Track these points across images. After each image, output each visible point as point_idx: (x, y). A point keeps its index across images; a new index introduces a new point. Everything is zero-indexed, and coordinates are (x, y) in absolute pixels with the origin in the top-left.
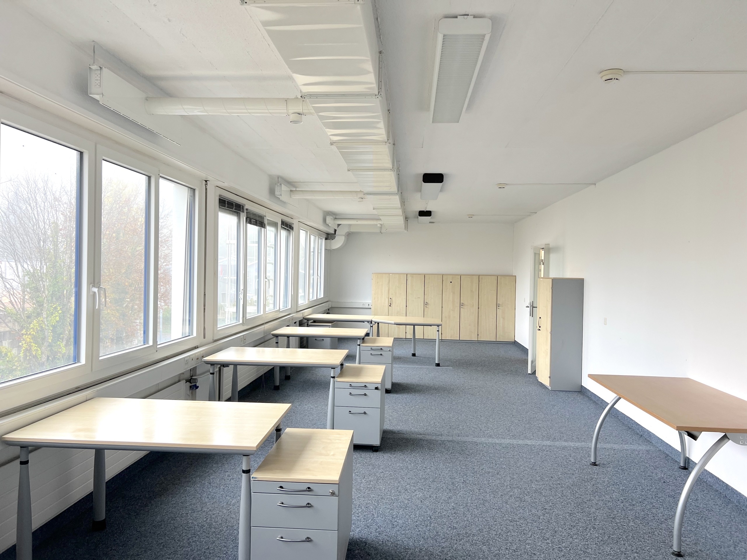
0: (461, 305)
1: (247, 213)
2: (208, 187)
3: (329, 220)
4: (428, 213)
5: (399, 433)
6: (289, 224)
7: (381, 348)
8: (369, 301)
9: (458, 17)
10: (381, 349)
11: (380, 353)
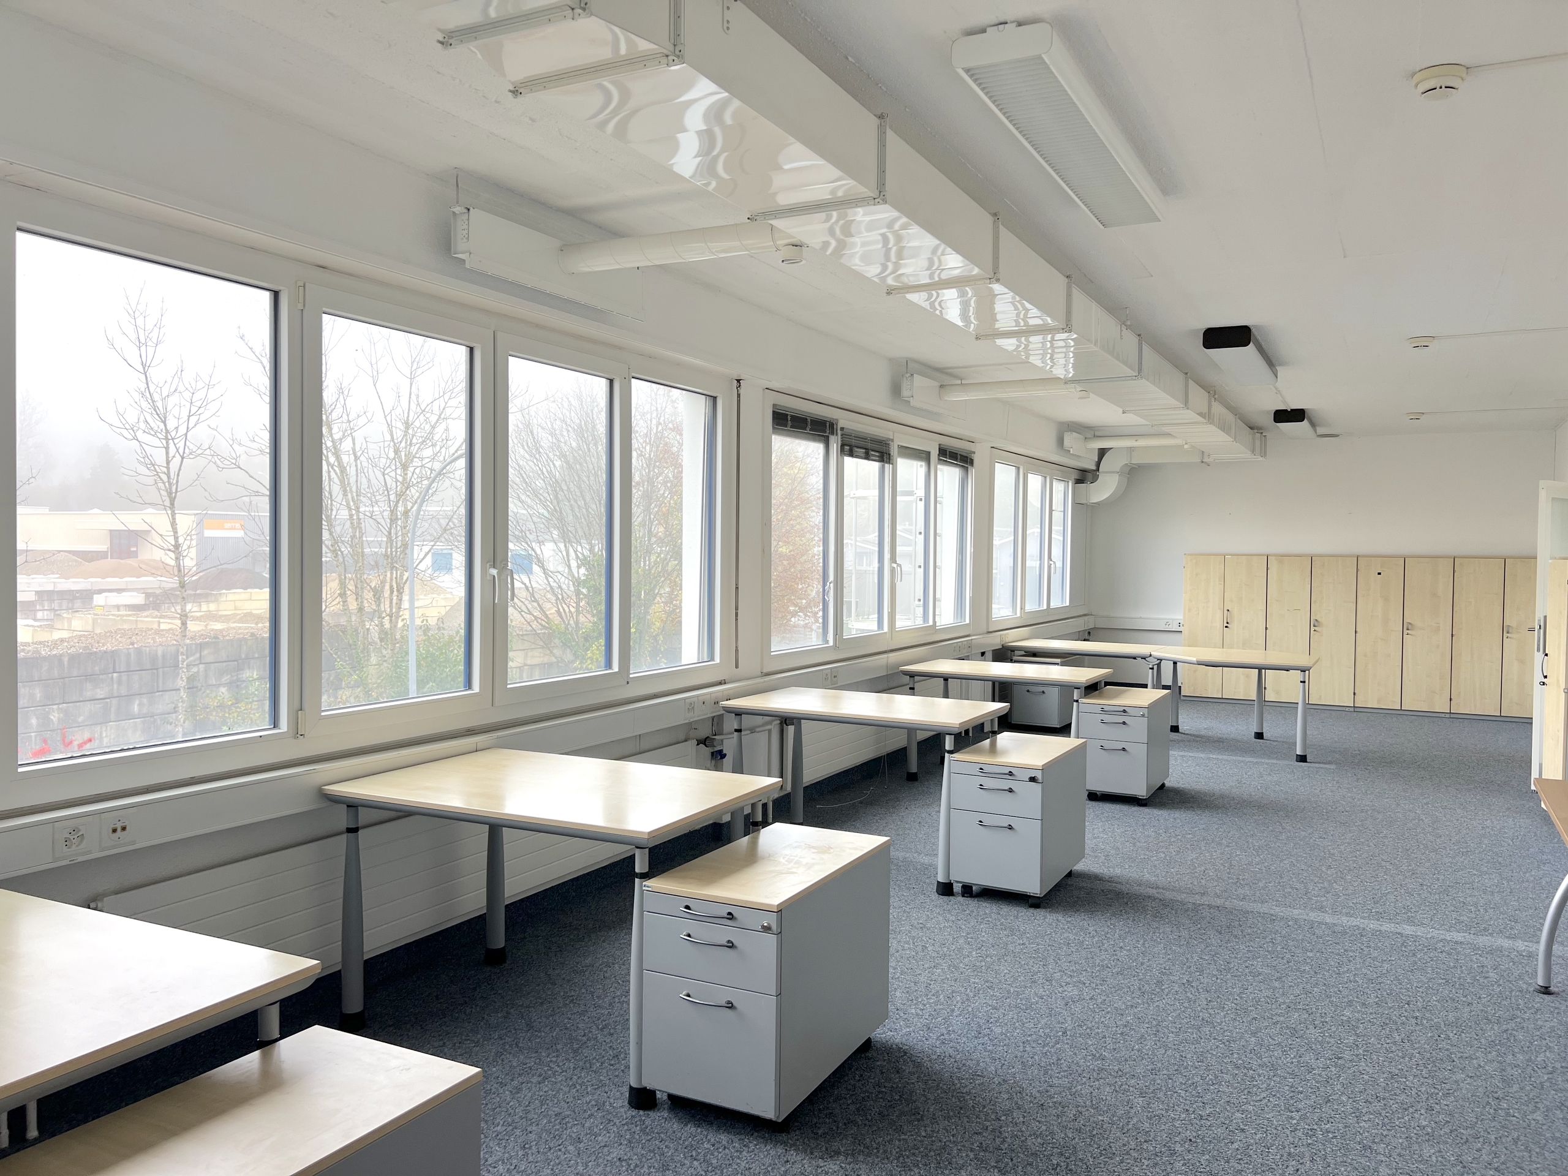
0: (1406, 627)
1: (842, 435)
2: (741, 391)
3: (1069, 440)
4: (1297, 415)
5: (1110, 880)
6: (959, 453)
7: (1124, 708)
8: (1179, 616)
9: (988, 29)
10: (1124, 711)
11: (1121, 719)
